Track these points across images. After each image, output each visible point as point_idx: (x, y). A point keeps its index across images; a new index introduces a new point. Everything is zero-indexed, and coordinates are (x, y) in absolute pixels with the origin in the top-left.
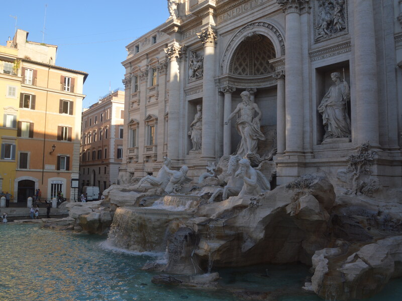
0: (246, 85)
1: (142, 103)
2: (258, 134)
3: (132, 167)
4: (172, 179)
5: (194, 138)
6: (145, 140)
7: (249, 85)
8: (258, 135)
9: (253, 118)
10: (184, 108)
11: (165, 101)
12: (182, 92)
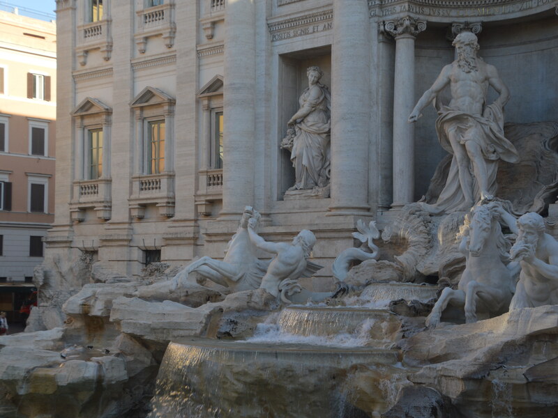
0: (453, 13)
1: (121, 56)
2: (503, 147)
3: (90, 235)
4: (274, 265)
5: (301, 156)
6: (132, 159)
7: (461, 13)
8: (500, 150)
9: (484, 106)
10: (268, 74)
11: (198, 52)
12: (263, 30)
